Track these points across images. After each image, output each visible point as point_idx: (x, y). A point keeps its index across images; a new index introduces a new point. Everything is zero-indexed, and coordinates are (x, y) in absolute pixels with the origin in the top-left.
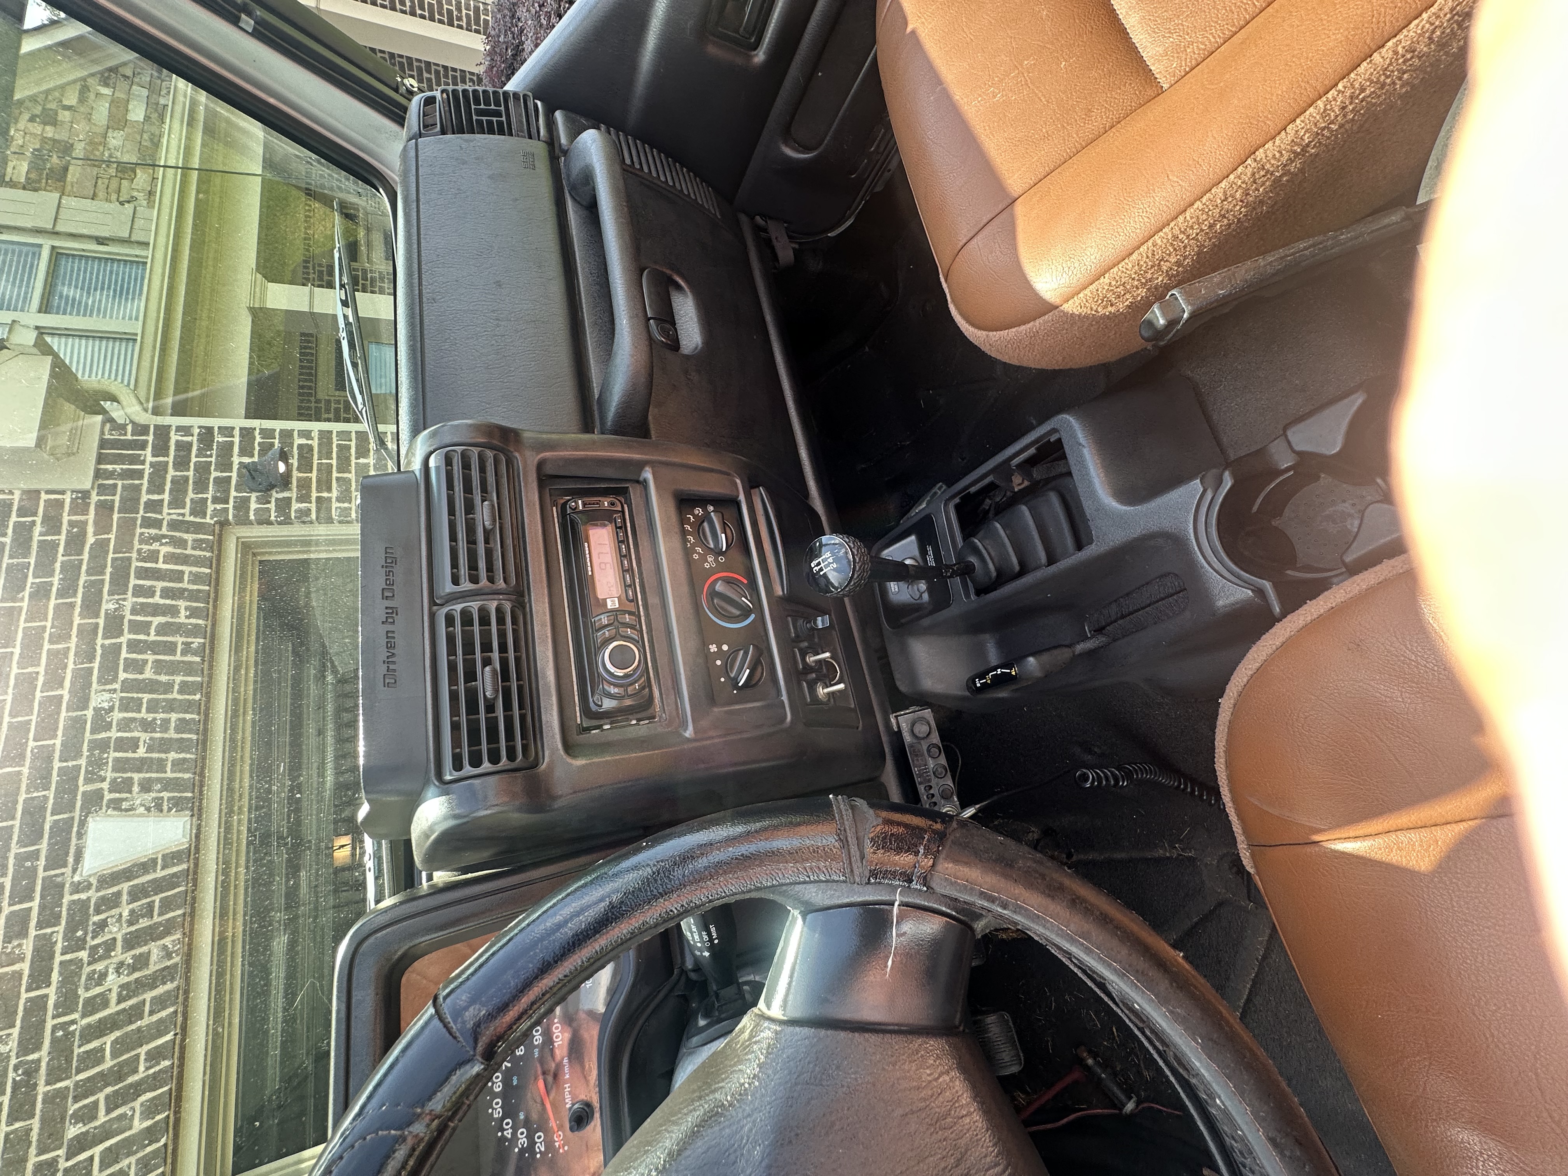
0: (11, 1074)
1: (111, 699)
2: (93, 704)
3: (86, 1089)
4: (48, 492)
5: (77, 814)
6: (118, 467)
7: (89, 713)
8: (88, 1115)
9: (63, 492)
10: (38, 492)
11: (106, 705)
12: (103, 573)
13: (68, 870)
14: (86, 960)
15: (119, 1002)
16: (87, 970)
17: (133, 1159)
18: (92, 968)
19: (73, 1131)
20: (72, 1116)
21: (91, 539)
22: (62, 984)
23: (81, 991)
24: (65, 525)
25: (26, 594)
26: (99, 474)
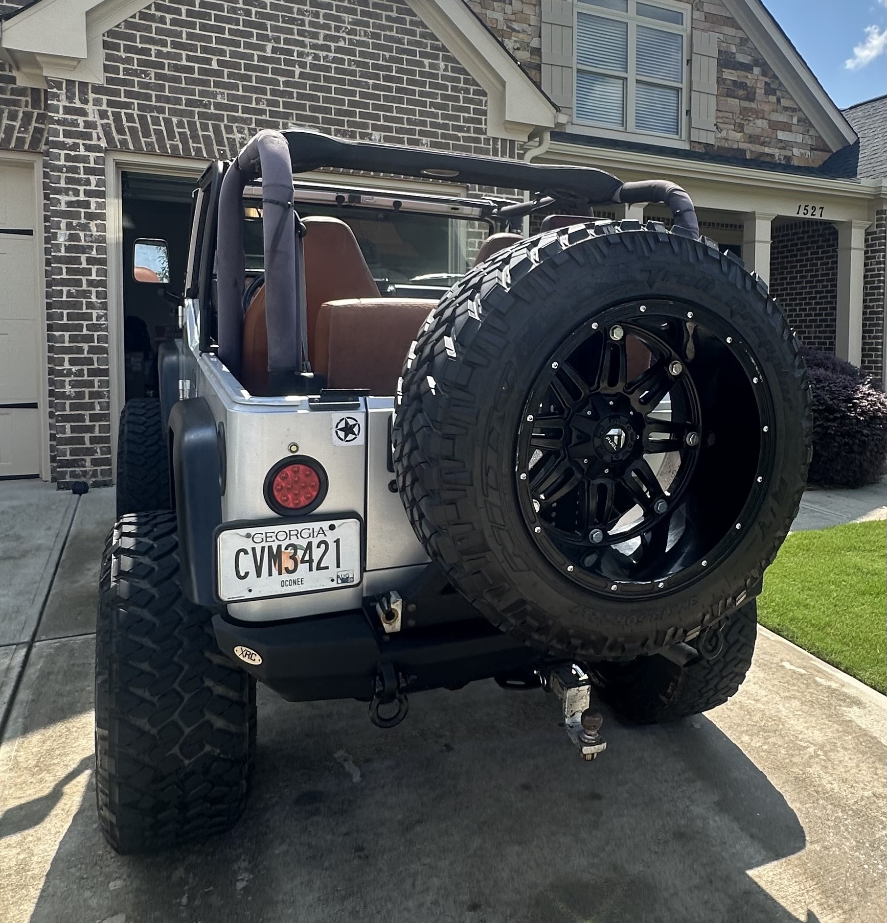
0: (206, 100)
1: (375, 139)
2: (374, 132)
3: (191, 125)
4: (486, 120)
5: (320, 125)
6: (499, 146)
7: (370, 131)
8: (180, 124)
9: (486, 124)
10: (486, 116)
11: (373, 137)
12: (442, 138)
13: (294, 121)
14: (250, 127)
15: (227, 138)
16: (246, 127)
17: (154, 140)
18: (246, 129)
19: (175, 120)
20: (181, 120)
21: (460, 134)
22: (242, 118)
23: (236, 124)
24: (468, 125)
25: (433, 110)
26: (495, 140)
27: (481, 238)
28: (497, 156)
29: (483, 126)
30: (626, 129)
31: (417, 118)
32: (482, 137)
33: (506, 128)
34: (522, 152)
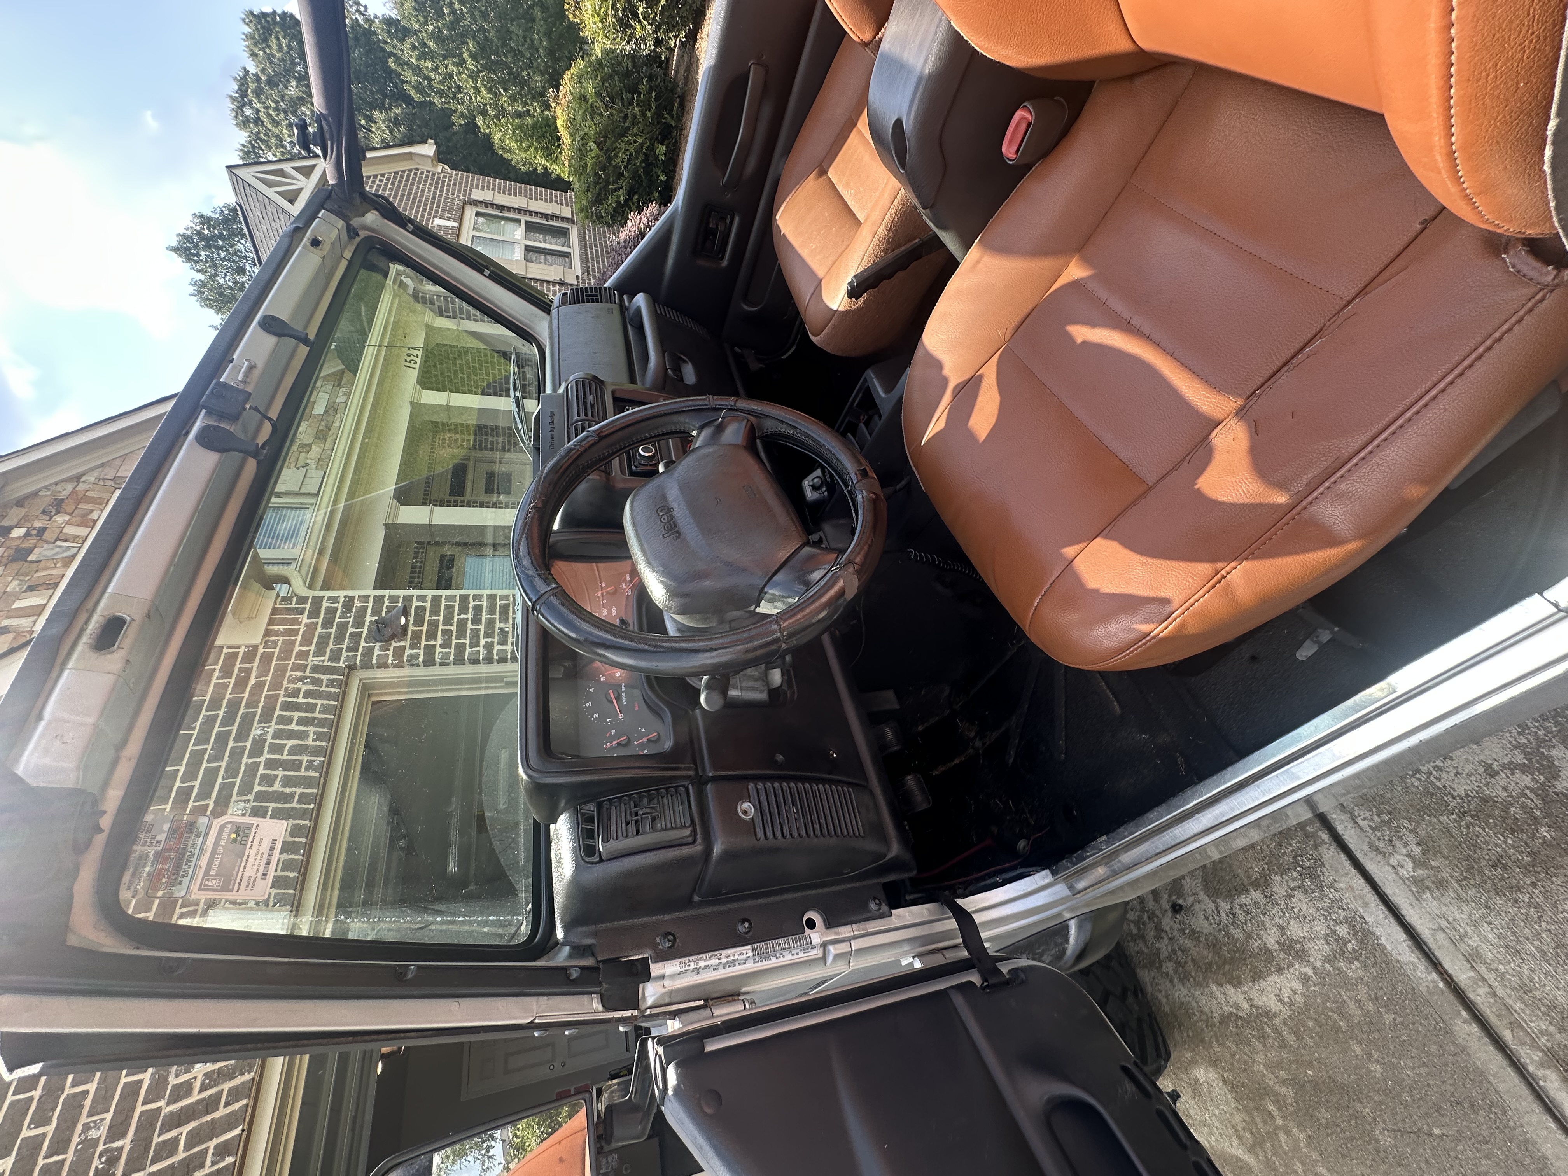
1: (245, 808)
4: (228, 647)
6: (281, 628)
12: (257, 706)
21: (253, 681)
24: (236, 671)
25: (198, 724)
26: (267, 633)
27: (435, 646)
28: (298, 630)
29: (242, 650)
30: (295, 559)
31: (210, 747)
32: (261, 650)
33: (249, 618)
34: (295, 599)
